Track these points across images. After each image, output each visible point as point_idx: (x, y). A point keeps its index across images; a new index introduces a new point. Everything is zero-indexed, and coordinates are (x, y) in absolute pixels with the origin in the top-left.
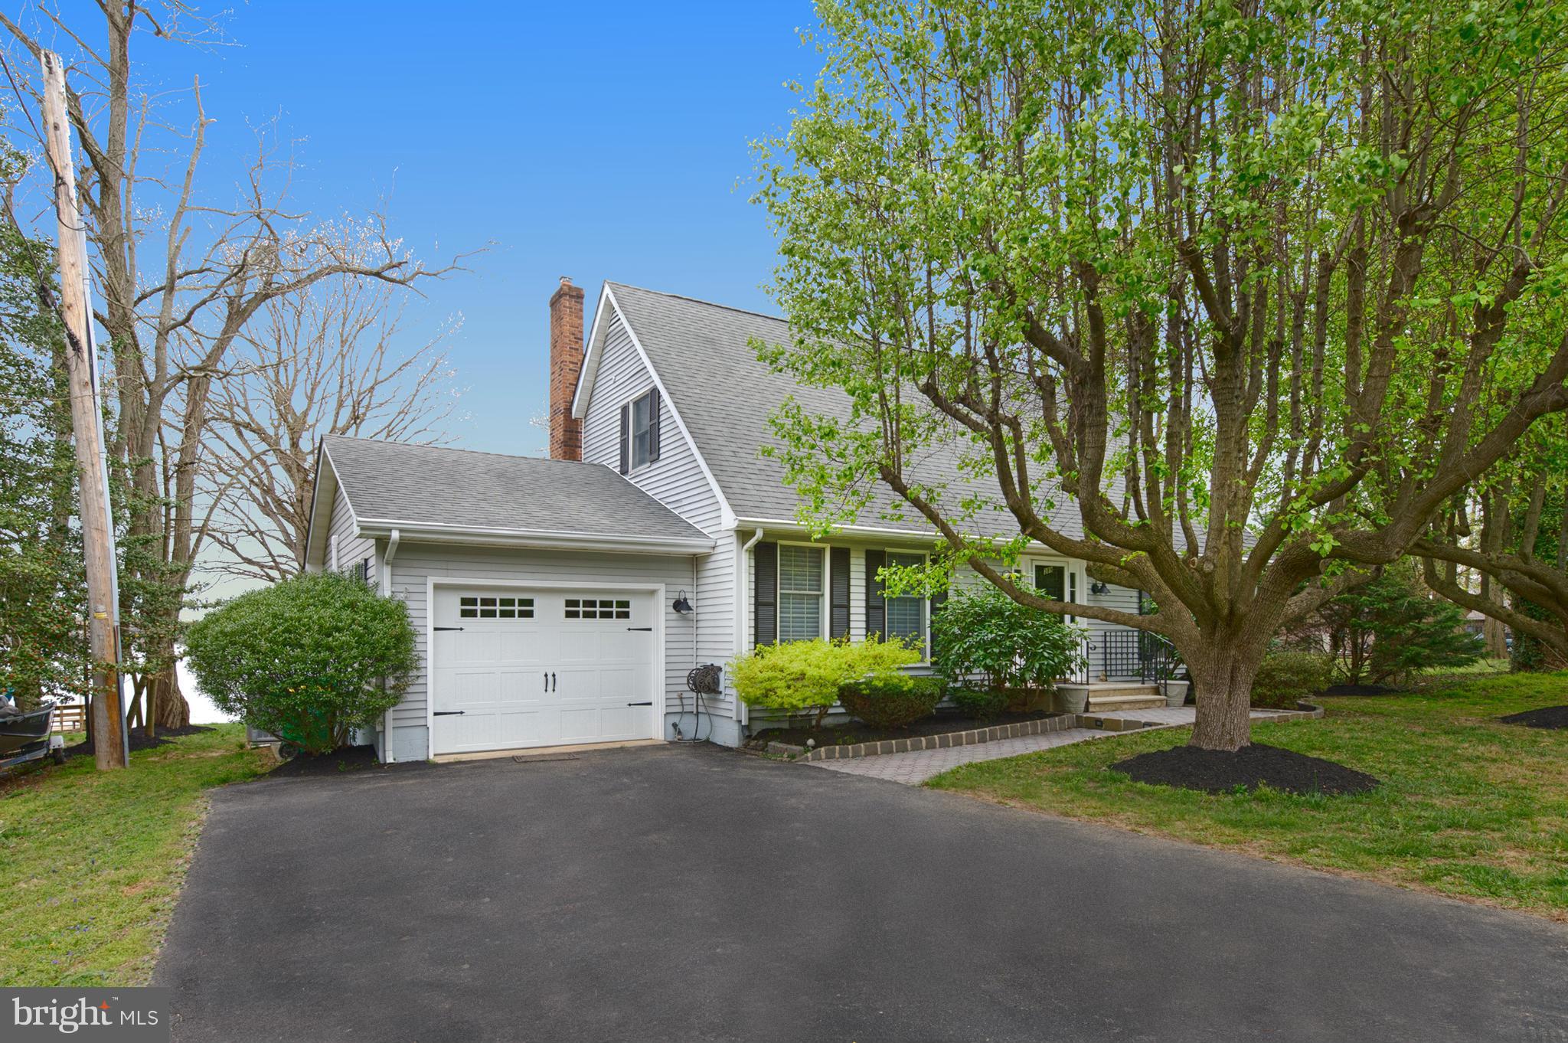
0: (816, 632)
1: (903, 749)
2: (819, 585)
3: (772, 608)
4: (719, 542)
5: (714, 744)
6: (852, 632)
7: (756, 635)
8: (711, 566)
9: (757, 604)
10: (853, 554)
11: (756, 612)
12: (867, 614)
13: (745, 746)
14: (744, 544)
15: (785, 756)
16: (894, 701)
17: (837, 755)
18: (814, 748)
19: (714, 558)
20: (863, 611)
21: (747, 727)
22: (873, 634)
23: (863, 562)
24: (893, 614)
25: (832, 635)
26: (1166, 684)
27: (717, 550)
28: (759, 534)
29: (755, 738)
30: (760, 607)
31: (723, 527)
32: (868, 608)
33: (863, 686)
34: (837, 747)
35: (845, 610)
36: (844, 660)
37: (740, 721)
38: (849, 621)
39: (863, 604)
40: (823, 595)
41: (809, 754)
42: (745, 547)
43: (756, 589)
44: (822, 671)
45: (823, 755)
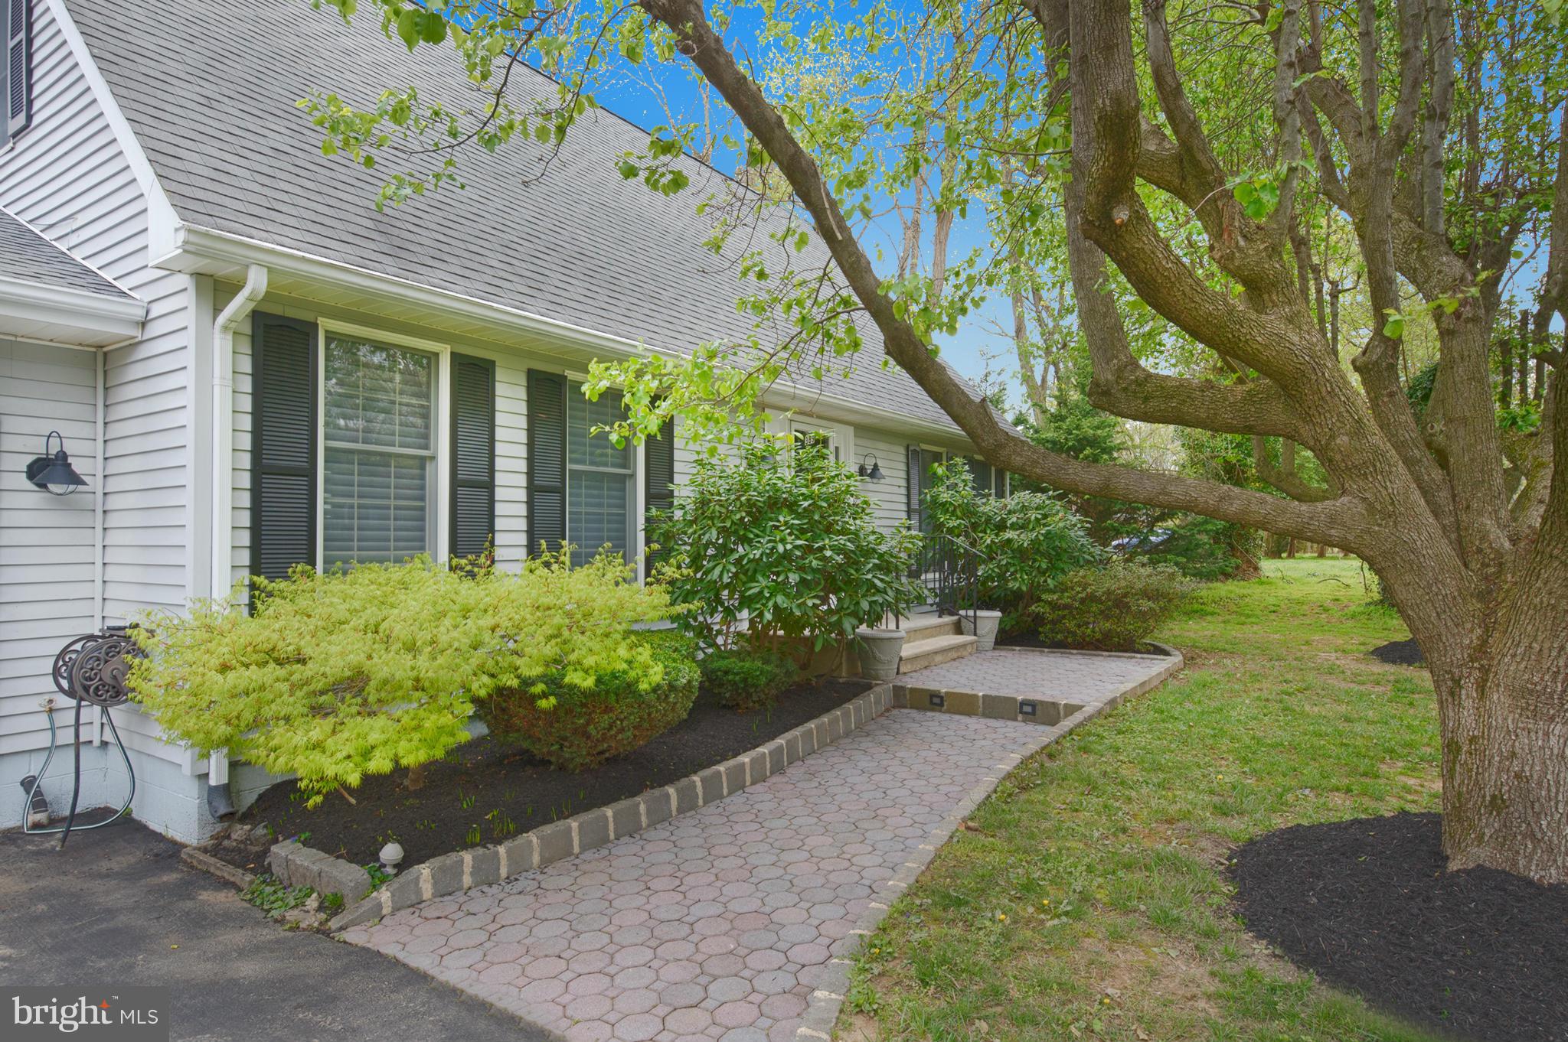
0: (418, 540)
1: (630, 829)
2: (426, 436)
3: (303, 481)
4: (157, 310)
5: (141, 828)
6: (499, 539)
7: (255, 548)
8: (137, 371)
9: (258, 471)
10: (500, 374)
11: (256, 491)
12: (530, 503)
13: (216, 848)
14: (217, 311)
15: (312, 903)
16: (608, 710)
17: (467, 880)
18: (401, 866)
19: (144, 351)
20: (522, 495)
21: (226, 791)
22: (554, 547)
23: (522, 394)
24: (579, 504)
25: (454, 549)
26: (975, 617)
27: (154, 330)
28: (257, 282)
29: (247, 817)
30: (267, 480)
31: (154, 257)
32: (533, 488)
33: (539, 688)
34: (467, 857)
35: (484, 492)
36: (488, 621)
37: (205, 776)
38: (492, 516)
39: (522, 480)
40: (433, 458)
41: (384, 895)
42: (222, 319)
43: (257, 433)
44: (423, 661)
45: (427, 889)
